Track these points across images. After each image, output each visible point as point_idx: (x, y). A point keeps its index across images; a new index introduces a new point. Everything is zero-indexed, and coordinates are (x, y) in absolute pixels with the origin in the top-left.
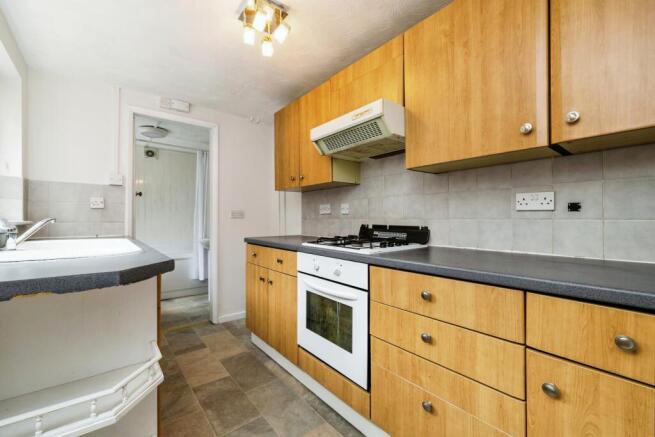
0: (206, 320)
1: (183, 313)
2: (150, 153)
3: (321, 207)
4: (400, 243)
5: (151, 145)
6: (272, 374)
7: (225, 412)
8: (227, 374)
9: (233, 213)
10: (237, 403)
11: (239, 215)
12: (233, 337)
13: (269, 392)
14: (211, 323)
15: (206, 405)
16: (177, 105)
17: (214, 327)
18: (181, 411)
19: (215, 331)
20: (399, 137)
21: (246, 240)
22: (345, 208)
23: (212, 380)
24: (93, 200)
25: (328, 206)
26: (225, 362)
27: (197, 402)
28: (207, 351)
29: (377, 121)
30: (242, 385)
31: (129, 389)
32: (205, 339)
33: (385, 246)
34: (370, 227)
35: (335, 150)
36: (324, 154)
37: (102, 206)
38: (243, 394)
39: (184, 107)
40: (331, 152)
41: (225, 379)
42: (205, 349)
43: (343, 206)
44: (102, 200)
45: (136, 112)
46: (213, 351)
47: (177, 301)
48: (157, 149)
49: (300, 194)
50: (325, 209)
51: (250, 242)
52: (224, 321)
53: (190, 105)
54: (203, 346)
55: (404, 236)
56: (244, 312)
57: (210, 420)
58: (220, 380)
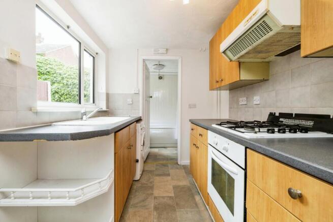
0: (176, 162)
1: (168, 156)
2: (160, 78)
3: (241, 99)
4: (305, 130)
5: (161, 74)
6: (196, 205)
7: (162, 217)
8: (172, 195)
9: (189, 105)
10: (170, 214)
11: (192, 106)
12: (185, 174)
13: (190, 215)
14: (177, 163)
15: (156, 208)
16: (161, 51)
17: (178, 166)
18: (144, 206)
19: (177, 168)
20: (292, 28)
21: (190, 120)
22: (256, 99)
23: (164, 195)
24: (128, 100)
25: (245, 99)
26: (175, 187)
27: (153, 205)
28: (169, 178)
29: (264, 19)
30: (177, 204)
31: (85, 190)
32: (172, 171)
33: (284, 132)
34: (277, 114)
35: (238, 56)
36: (231, 61)
37: (131, 103)
38: (175, 210)
39: (163, 51)
40: (236, 57)
41: (170, 197)
42: (169, 177)
43: (255, 98)
44: (131, 100)
45: (144, 58)
46: (172, 179)
47: (168, 149)
48: (163, 75)
49: (228, 91)
50: (243, 101)
51: (192, 122)
52: (184, 164)
53: (167, 50)
54: (169, 175)
55: (310, 123)
56: (189, 161)
57: (154, 218)
58: (168, 197)
